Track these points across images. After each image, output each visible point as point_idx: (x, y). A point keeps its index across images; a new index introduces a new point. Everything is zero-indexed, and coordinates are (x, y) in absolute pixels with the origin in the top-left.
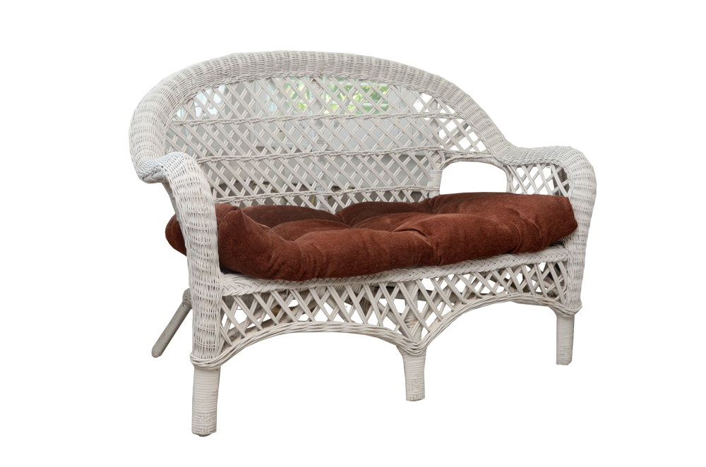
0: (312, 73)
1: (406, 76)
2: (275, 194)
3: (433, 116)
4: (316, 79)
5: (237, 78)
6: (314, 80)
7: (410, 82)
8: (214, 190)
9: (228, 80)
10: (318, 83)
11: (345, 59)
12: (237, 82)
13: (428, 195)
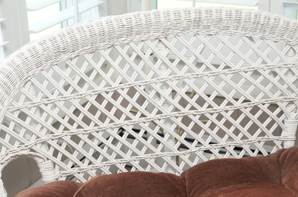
0: (157, 34)
1: (259, 26)
2: (119, 160)
3: (289, 66)
4: (161, 39)
5: (76, 52)
6: (160, 41)
7: (265, 31)
8: (56, 165)
9: (66, 56)
10: (163, 44)
11: (193, 16)
12: (77, 56)
13: (282, 145)
